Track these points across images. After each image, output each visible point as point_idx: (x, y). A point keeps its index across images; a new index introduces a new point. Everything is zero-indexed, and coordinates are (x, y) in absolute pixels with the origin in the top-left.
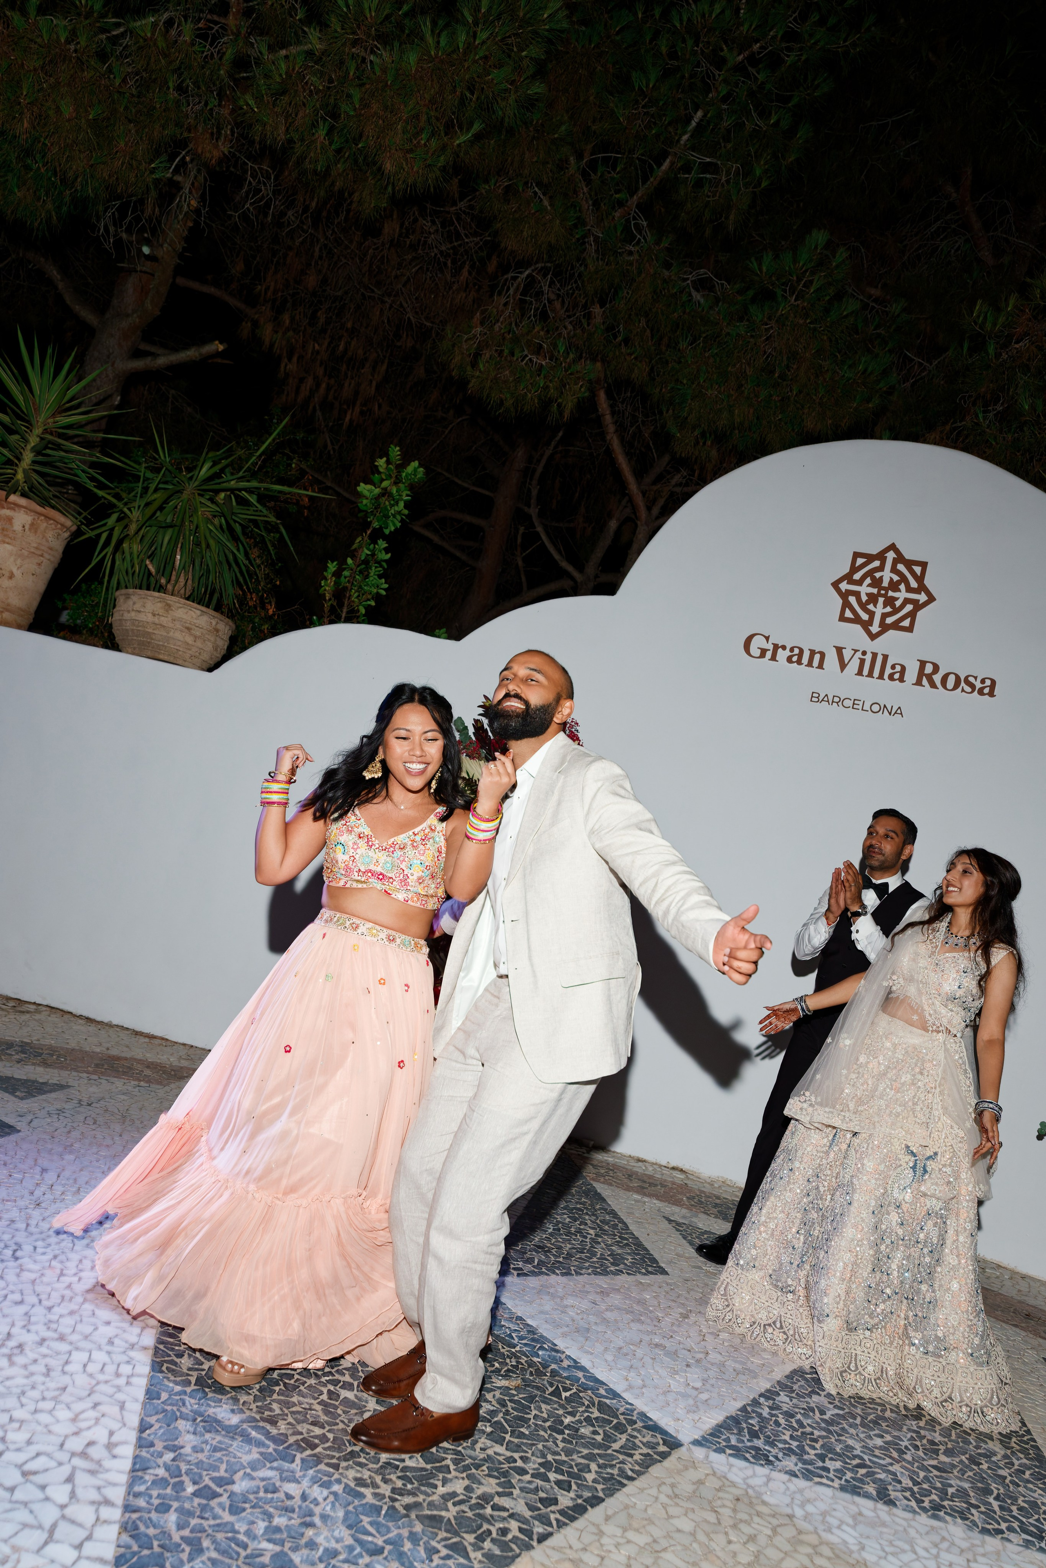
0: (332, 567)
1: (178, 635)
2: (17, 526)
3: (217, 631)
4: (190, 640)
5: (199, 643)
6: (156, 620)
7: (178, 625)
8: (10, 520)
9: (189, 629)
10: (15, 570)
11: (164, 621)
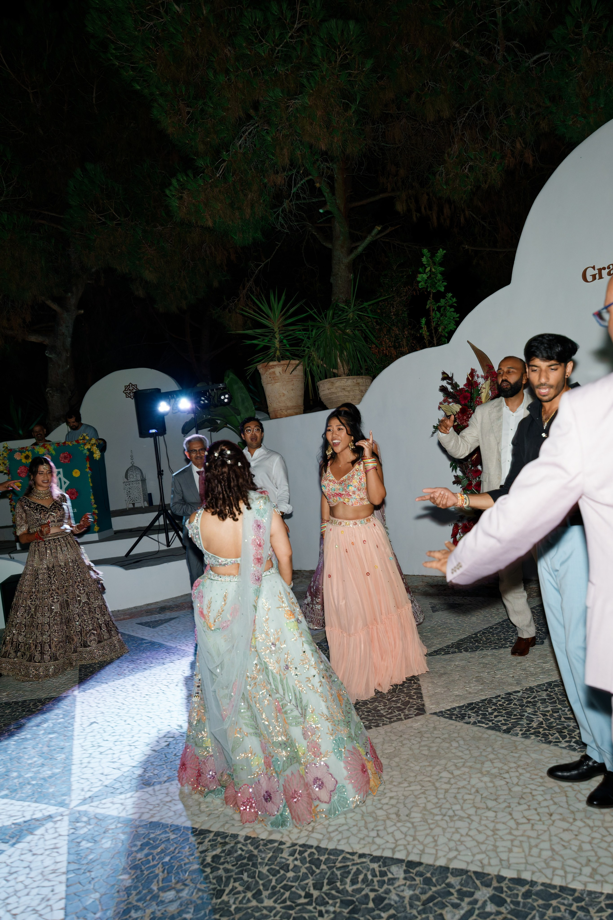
0: (423, 321)
1: (340, 394)
2: (278, 374)
3: (358, 384)
4: (347, 393)
5: (351, 393)
6: (330, 391)
7: (339, 390)
8: (274, 373)
9: (344, 389)
10: (284, 392)
11: (333, 390)
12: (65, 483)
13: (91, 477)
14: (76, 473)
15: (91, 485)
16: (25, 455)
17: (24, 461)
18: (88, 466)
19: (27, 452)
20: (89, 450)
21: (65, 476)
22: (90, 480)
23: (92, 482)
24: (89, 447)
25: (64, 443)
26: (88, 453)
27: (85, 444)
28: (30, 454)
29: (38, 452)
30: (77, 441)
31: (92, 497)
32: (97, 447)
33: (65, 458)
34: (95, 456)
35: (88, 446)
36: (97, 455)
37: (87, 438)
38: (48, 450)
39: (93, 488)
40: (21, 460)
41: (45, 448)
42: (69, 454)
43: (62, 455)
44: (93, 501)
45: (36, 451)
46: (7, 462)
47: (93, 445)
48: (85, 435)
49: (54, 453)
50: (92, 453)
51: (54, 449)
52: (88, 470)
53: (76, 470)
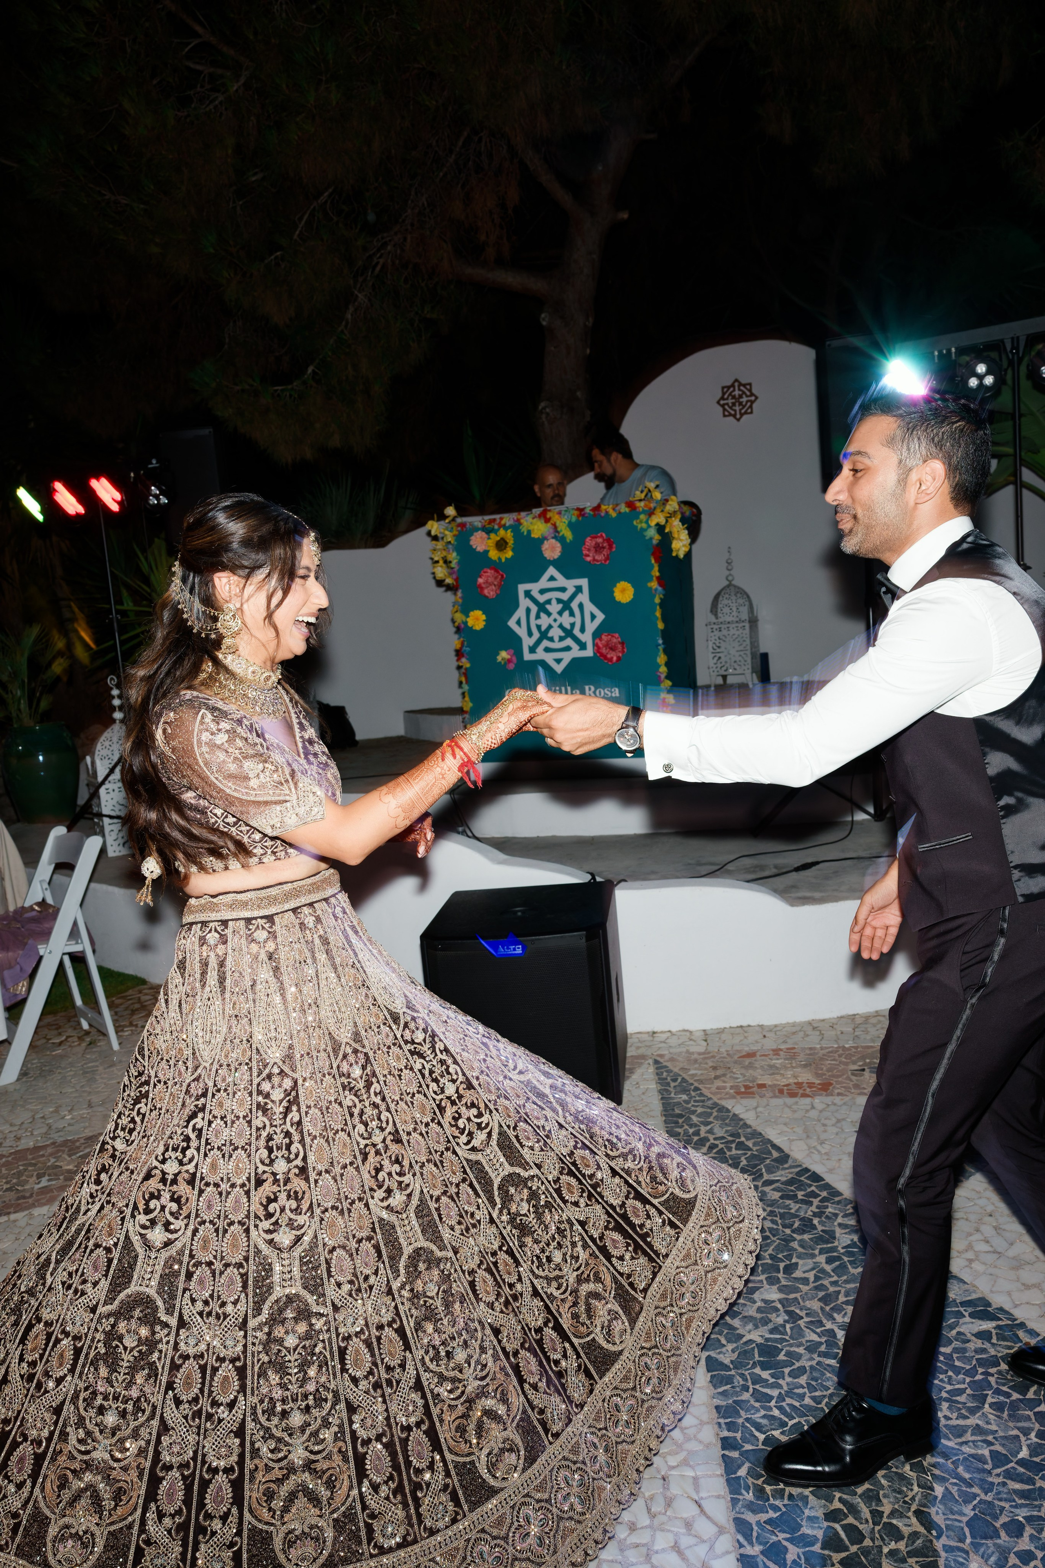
12: (593, 617)
13: (662, 605)
14: (624, 593)
15: (661, 625)
16: (495, 538)
17: (493, 554)
18: (656, 572)
19: (502, 532)
20: (660, 528)
21: (592, 599)
22: (658, 614)
23: (664, 619)
24: (662, 521)
25: (597, 509)
26: (657, 538)
27: (651, 513)
28: (509, 535)
29: (529, 532)
30: (631, 505)
31: (662, 659)
32: (683, 520)
33: (598, 548)
34: (675, 545)
35: (659, 518)
36: (680, 544)
37: (657, 495)
38: (555, 526)
39: (665, 634)
40: (486, 552)
41: (547, 520)
42: (608, 540)
43: (589, 542)
44: (663, 669)
45: (524, 529)
46: (453, 556)
47: (672, 515)
48: (652, 485)
49: (569, 535)
50: (666, 538)
51: (571, 525)
52: (654, 585)
53: (622, 585)
